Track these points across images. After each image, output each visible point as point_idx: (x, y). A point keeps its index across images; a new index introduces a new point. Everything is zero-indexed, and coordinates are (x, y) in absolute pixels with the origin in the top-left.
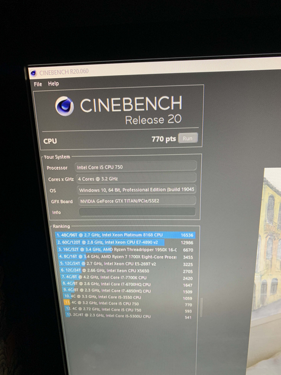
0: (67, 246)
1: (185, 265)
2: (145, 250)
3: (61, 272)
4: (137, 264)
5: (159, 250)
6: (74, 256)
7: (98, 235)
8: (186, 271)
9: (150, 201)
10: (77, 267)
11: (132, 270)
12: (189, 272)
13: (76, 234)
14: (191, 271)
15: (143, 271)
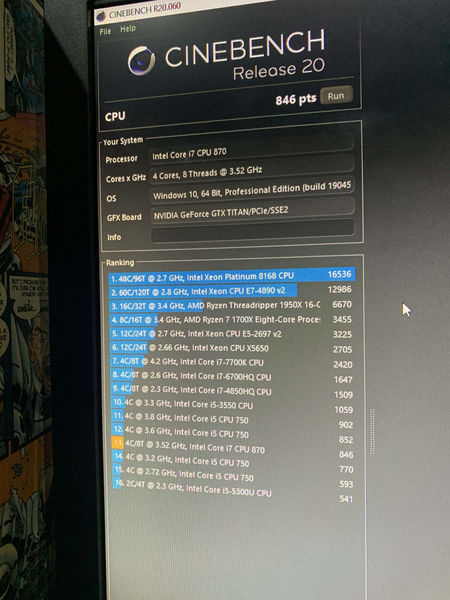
0: (126, 299)
1: (337, 335)
2: (261, 306)
3: (113, 351)
4: (247, 335)
5: (287, 304)
6: (137, 320)
7: (180, 278)
8: (339, 349)
9: (272, 212)
10: (140, 340)
11: (238, 347)
12: (345, 350)
13: (143, 276)
14: (348, 349)
15: (257, 348)
